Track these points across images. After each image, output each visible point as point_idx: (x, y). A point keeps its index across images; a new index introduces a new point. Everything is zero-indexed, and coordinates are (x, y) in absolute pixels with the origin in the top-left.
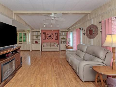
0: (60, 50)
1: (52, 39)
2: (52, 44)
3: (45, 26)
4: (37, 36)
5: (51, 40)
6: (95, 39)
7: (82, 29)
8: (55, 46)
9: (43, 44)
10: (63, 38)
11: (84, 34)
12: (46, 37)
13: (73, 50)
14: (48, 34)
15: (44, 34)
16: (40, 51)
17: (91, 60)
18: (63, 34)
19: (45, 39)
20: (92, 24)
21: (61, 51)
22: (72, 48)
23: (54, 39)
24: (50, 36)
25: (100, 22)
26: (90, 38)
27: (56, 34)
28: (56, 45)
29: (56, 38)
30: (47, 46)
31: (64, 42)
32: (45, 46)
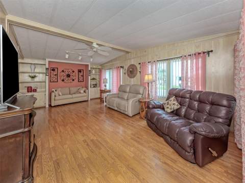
0: (89, 99)
1: (73, 80)
2: (74, 90)
3: (67, 56)
4: (33, 75)
5: (71, 82)
6: (135, 78)
7: (123, 67)
8: (80, 93)
9: (53, 91)
10: (94, 79)
11: (125, 73)
12: (59, 77)
13: (111, 93)
14: (63, 71)
15: (53, 70)
16: (45, 107)
17: (134, 97)
18: (94, 72)
19: (57, 82)
20: (133, 63)
21: (91, 99)
22: (109, 91)
23: (76, 80)
24: (68, 76)
25: (139, 64)
26: (131, 77)
27: (80, 71)
28: (82, 91)
29: (81, 79)
30: (63, 95)
31: (95, 86)
32: (60, 95)
